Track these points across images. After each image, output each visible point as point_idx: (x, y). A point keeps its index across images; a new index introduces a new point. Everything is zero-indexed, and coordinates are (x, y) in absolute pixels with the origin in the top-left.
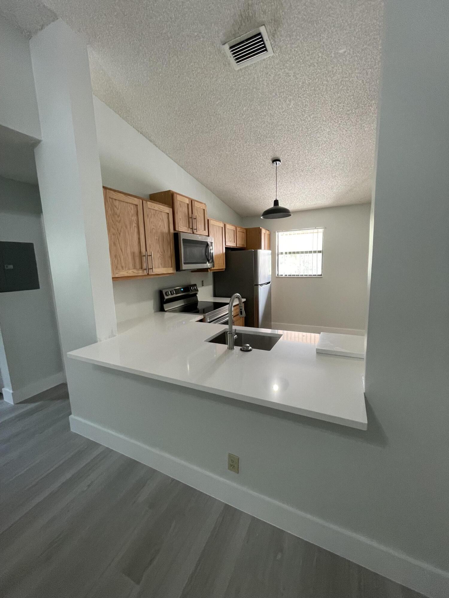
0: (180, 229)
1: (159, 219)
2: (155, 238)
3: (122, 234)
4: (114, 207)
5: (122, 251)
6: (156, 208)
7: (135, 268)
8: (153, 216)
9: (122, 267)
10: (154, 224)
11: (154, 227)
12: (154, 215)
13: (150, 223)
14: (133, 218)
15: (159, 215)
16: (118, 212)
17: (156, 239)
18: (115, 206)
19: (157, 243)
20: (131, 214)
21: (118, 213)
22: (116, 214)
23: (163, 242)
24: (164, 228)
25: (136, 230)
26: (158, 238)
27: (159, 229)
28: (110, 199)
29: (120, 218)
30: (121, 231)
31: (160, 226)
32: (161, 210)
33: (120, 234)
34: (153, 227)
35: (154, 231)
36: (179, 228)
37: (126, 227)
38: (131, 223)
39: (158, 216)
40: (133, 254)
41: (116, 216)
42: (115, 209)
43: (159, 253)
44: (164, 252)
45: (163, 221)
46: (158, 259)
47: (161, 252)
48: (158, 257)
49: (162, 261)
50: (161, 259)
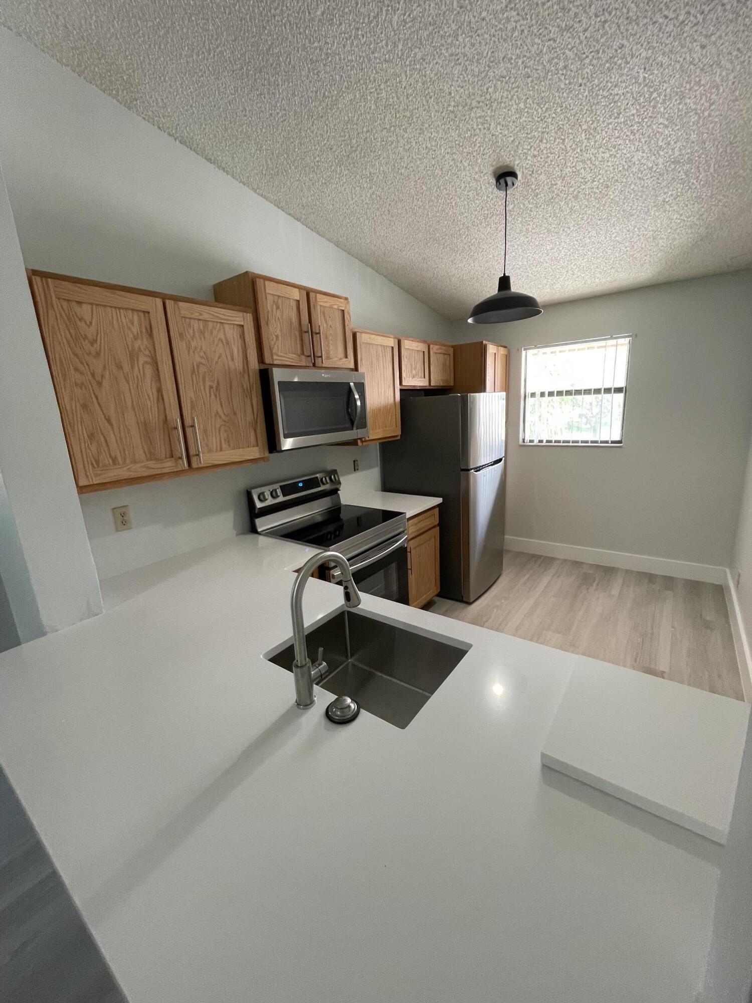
0: (277, 360)
1: (216, 343)
2: (208, 384)
3: (106, 384)
4: (78, 322)
5: (108, 420)
6: (206, 316)
7: (152, 456)
8: (197, 335)
9: (114, 460)
10: (202, 354)
11: (203, 361)
12: (202, 333)
13: (191, 351)
14: (137, 344)
15: (215, 332)
16: (91, 332)
17: (211, 387)
18: (81, 319)
19: (213, 396)
20: (131, 336)
21: (89, 336)
22: (85, 338)
23: (231, 391)
24: (233, 360)
25: (149, 370)
26: (215, 385)
27: (217, 363)
28: (65, 304)
29: (97, 346)
30: (103, 376)
31: (219, 358)
32: (222, 319)
33: (100, 384)
34: (198, 359)
35: (203, 369)
36: (275, 357)
37: (120, 367)
38: (133, 356)
39: (212, 333)
40: (145, 427)
41: (86, 344)
42: (81, 325)
43: (220, 417)
44: (235, 414)
45: (228, 343)
46: (217, 430)
47: (225, 415)
48: (218, 426)
49: (228, 436)
50: (226, 431)
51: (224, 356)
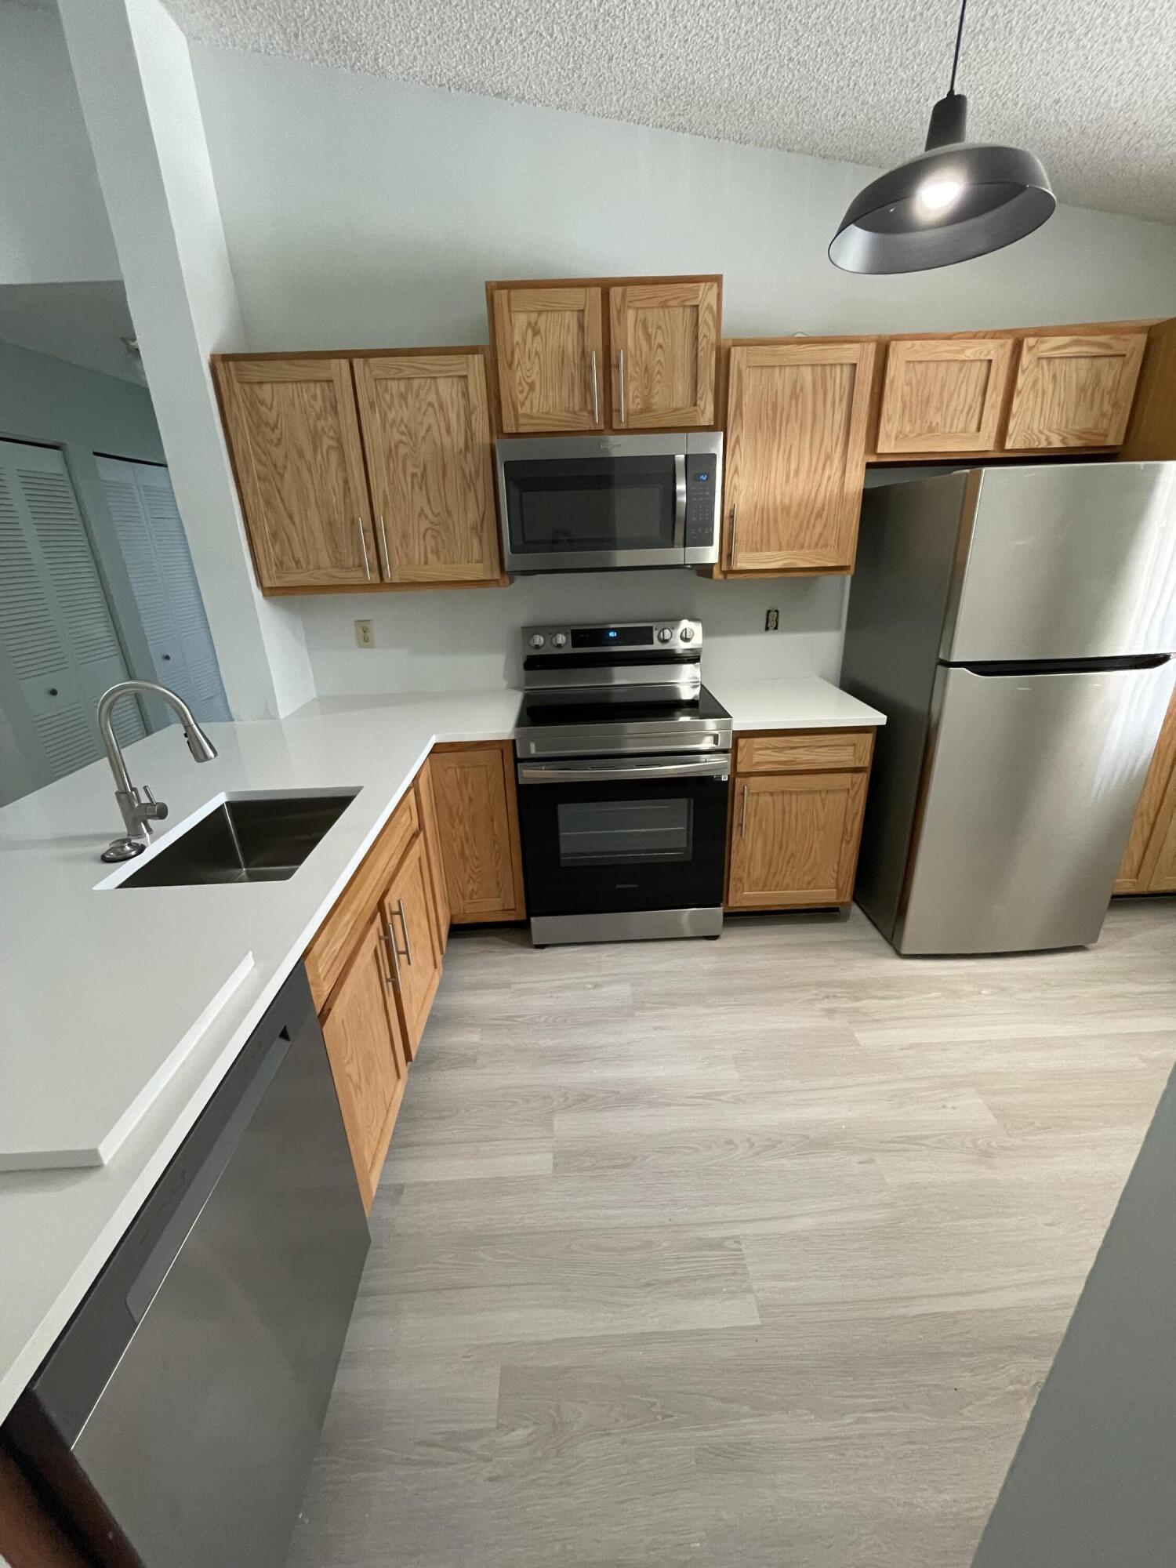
0: (524, 425)
1: (424, 408)
2: (410, 470)
3: (287, 476)
4: (259, 404)
5: (291, 517)
6: (407, 372)
7: (338, 563)
8: (396, 401)
9: (297, 562)
10: (403, 428)
11: (404, 438)
12: (403, 397)
13: (387, 426)
14: (321, 424)
15: (422, 394)
16: (271, 416)
17: (414, 475)
18: (263, 403)
19: (416, 487)
20: (313, 414)
21: (272, 422)
22: (267, 424)
23: (444, 479)
24: (448, 431)
25: (334, 457)
26: (419, 471)
27: (424, 438)
28: (247, 387)
29: (278, 432)
30: (285, 467)
31: (428, 431)
32: (431, 372)
33: (281, 476)
34: (397, 437)
35: (403, 450)
36: (522, 421)
37: (301, 455)
38: (315, 438)
39: (417, 396)
40: (330, 525)
41: (268, 430)
42: (263, 409)
43: (426, 517)
44: (449, 512)
45: (441, 407)
46: (421, 536)
47: (433, 513)
48: (422, 529)
49: (436, 543)
50: (434, 537)
51: (435, 427)
